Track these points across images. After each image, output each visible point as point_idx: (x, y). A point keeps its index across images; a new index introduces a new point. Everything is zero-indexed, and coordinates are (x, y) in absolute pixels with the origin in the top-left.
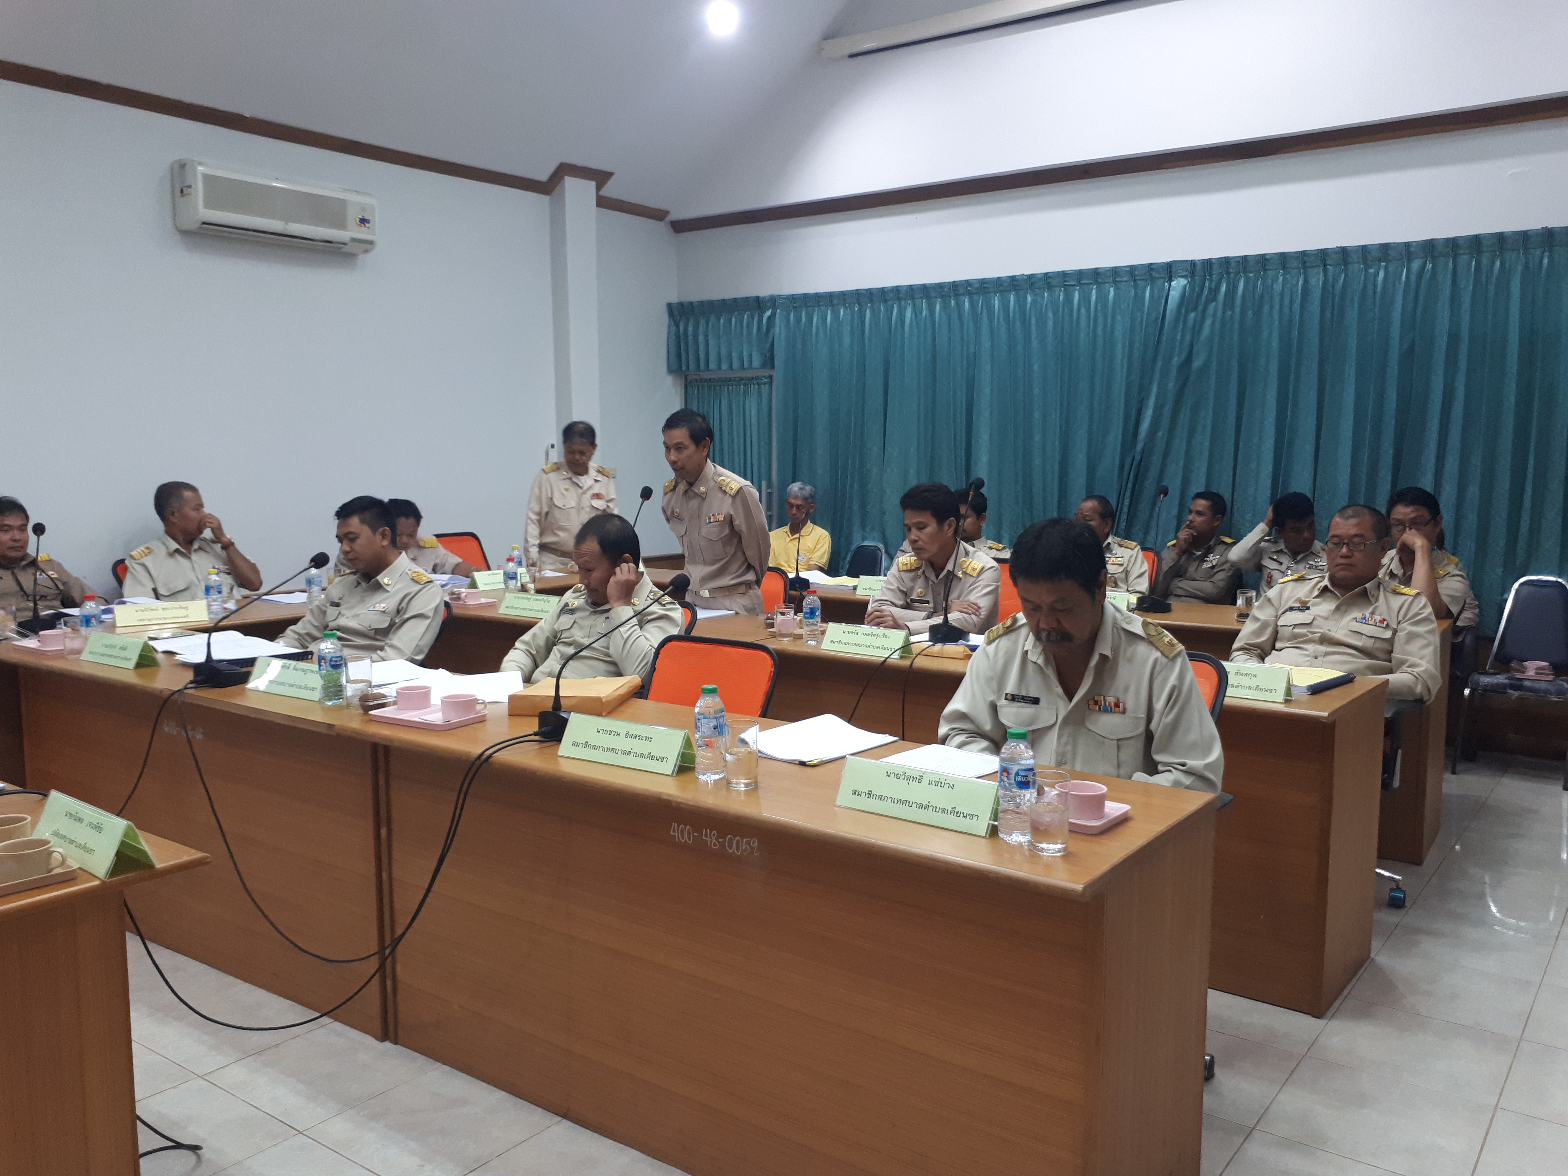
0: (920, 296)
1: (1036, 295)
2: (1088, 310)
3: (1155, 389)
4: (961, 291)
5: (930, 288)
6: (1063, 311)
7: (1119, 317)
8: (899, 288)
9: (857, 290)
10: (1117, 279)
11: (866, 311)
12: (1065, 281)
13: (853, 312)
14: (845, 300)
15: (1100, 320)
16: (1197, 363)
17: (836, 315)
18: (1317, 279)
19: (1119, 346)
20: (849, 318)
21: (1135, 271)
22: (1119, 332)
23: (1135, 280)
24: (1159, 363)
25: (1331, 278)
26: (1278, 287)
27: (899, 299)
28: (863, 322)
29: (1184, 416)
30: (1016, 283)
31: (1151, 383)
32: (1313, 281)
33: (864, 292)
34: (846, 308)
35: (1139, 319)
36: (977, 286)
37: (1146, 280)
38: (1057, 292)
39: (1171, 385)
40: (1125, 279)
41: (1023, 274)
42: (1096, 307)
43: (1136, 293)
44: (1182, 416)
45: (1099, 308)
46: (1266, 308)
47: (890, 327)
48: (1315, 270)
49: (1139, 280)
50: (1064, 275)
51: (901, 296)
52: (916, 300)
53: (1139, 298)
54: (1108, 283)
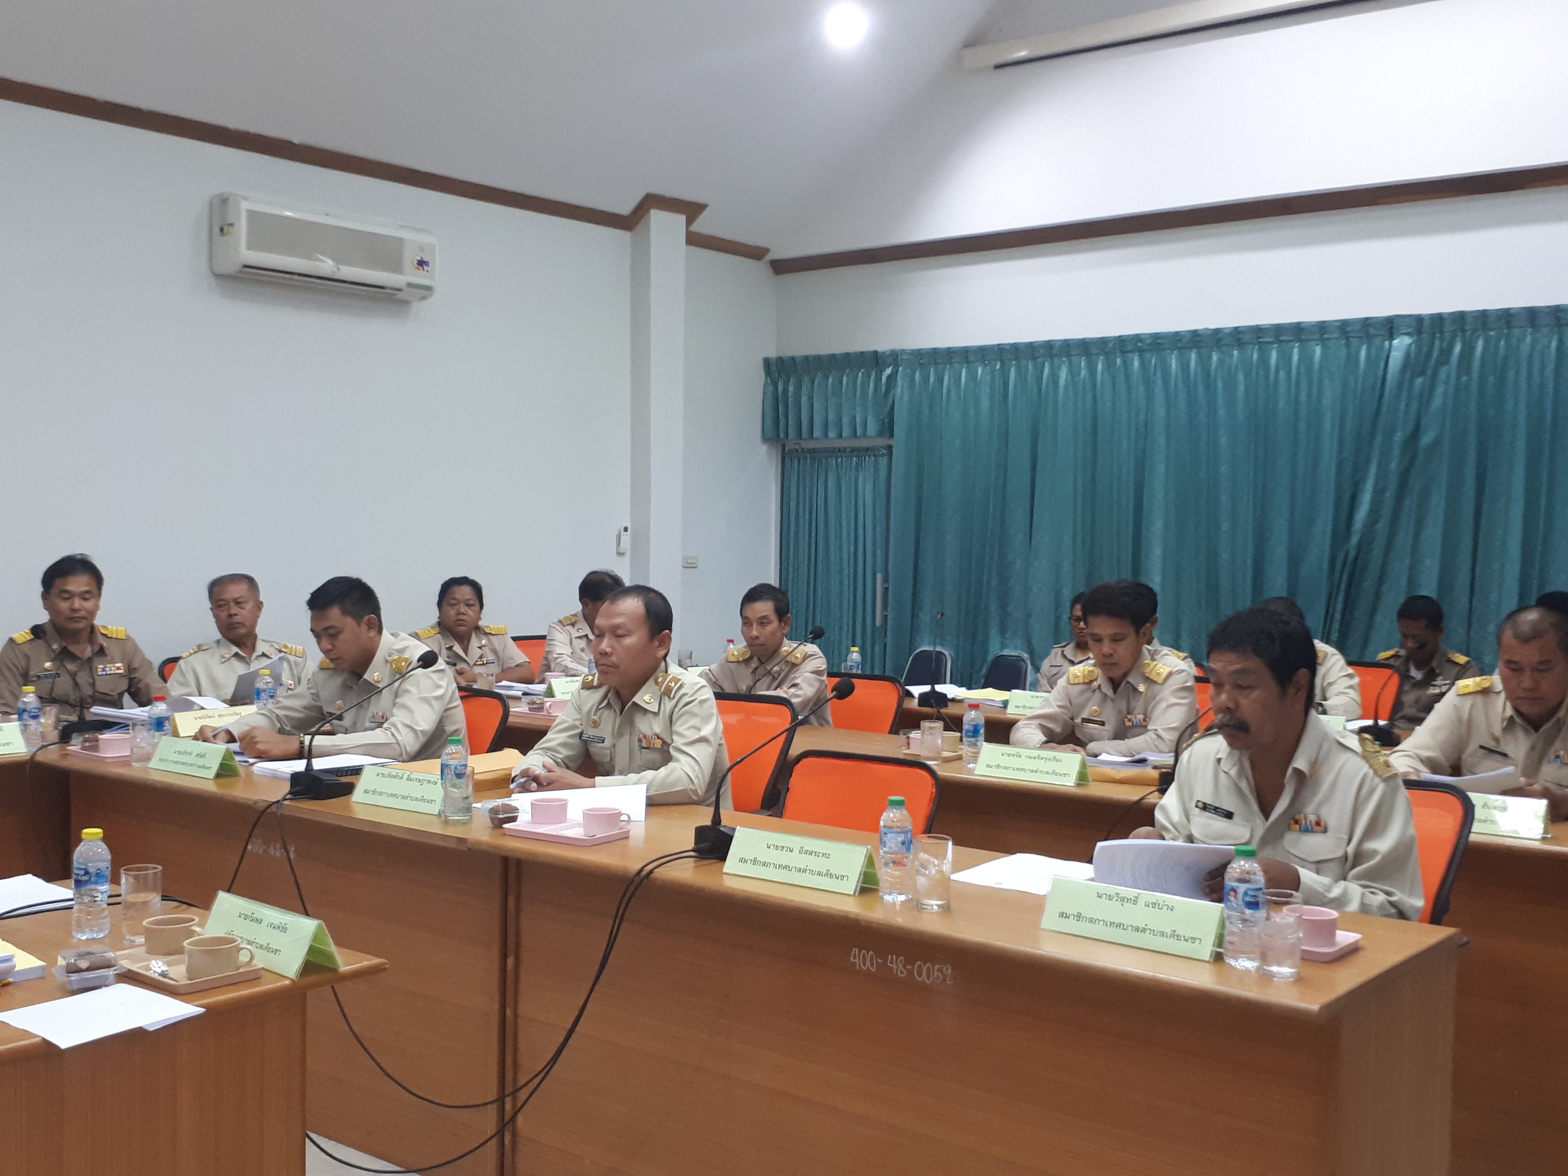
0: (1077, 352)
1: (1223, 353)
2: (1289, 373)
3: (1373, 470)
4: (1129, 348)
5: (1090, 343)
6: (1257, 373)
7: (1326, 381)
8: (1052, 343)
9: (999, 345)
10: (1326, 336)
11: (1009, 370)
12: (1259, 338)
13: (993, 370)
14: (983, 356)
15: (1304, 386)
16: (1426, 439)
17: (972, 376)
19: (1328, 418)
20: (988, 377)
21: (1348, 326)
22: (1327, 400)
23: (1348, 338)
24: (1379, 438)
26: (1525, 349)
27: (1052, 356)
28: (1006, 384)
29: (1410, 503)
30: (1197, 339)
31: (1368, 462)
33: (1008, 347)
34: (985, 366)
35: (1352, 384)
36: (1148, 341)
37: (1360, 337)
38: (1249, 352)
39: (1393, 465)
40: (1336, 335)
41: (1207, 329)
42: (1298, 368)
43: (1348, 355)
44: (1407, 503)
45: (1302, 370)
46: (1511, 374)
47: (1040, 390)
49: (1354, 337)
50: (1258, 331)
51: (1055, 352)
52: (1073, 358)
53: (1352, 359)
54: (1313, 340)
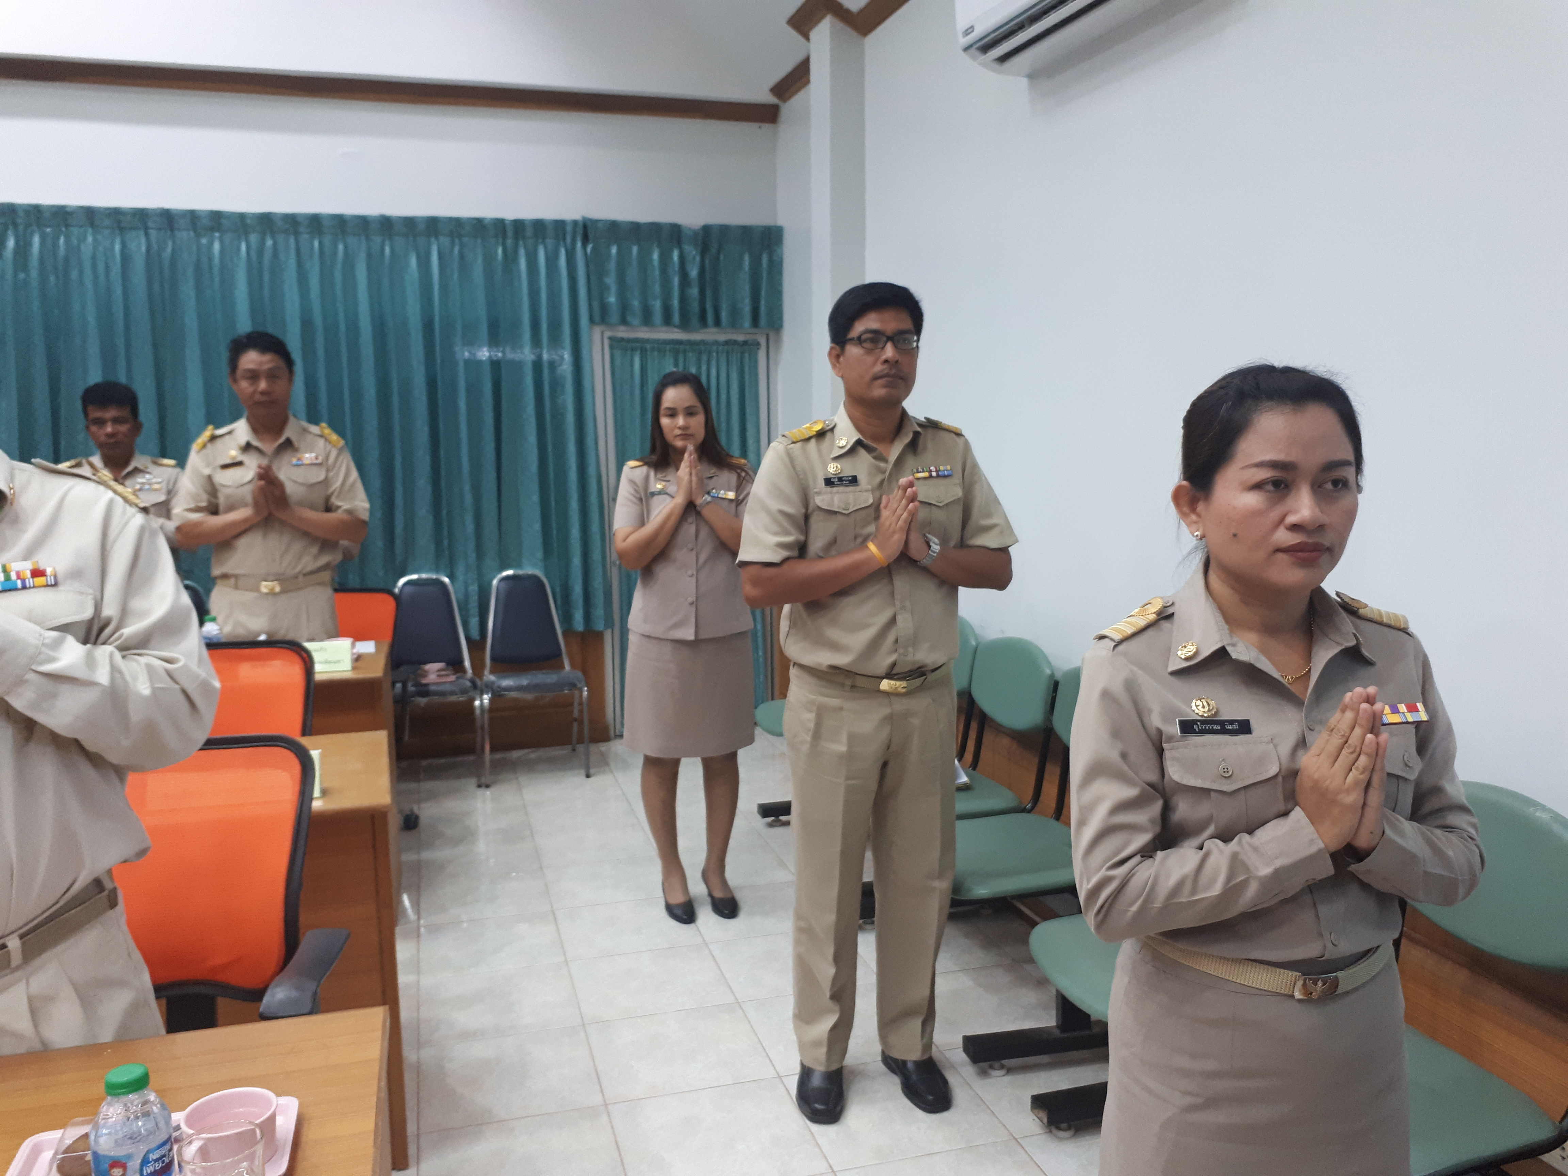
18: (138, 245)
25: (155, 246)
26: (87, 249)
32: (132, 246)
46: (74, 274)
48: (134, 233)
